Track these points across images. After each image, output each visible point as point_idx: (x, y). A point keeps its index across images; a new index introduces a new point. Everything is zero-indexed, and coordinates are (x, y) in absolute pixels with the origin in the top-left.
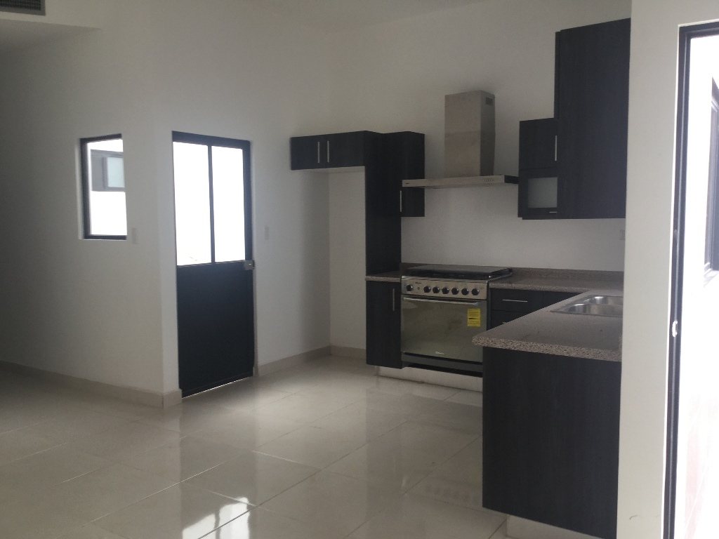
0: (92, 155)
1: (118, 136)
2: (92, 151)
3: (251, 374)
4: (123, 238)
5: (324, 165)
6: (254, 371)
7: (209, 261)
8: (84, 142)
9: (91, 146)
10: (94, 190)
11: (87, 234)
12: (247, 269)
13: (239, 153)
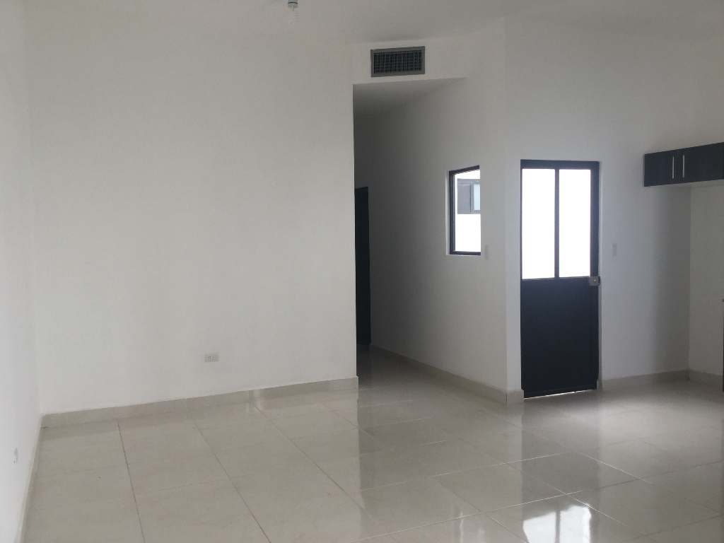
0: (458, 184)
1: (477, 168)
2: (458, 180)
3: (594, 387)
4: (478, 254)
5: (679, 180)
6: (598, 385)
7: (552, 275)
8: (452, 174)
9: (457, 176)
10: (459, 213)
11: (452, 251)
12: (591, 284)
13: (587, 173)
